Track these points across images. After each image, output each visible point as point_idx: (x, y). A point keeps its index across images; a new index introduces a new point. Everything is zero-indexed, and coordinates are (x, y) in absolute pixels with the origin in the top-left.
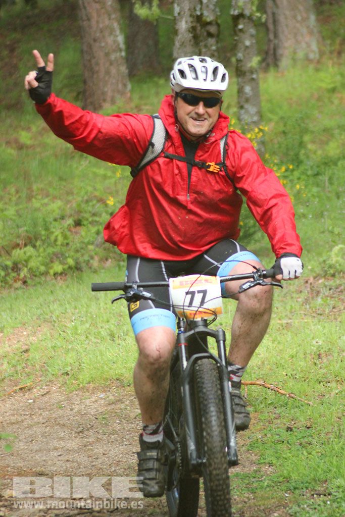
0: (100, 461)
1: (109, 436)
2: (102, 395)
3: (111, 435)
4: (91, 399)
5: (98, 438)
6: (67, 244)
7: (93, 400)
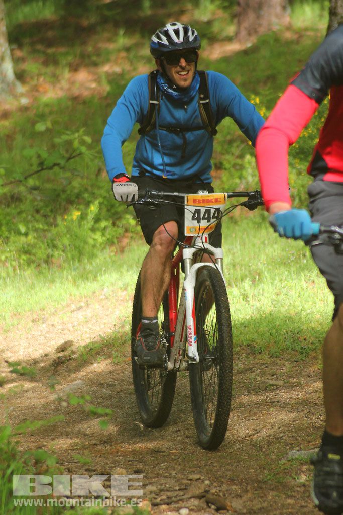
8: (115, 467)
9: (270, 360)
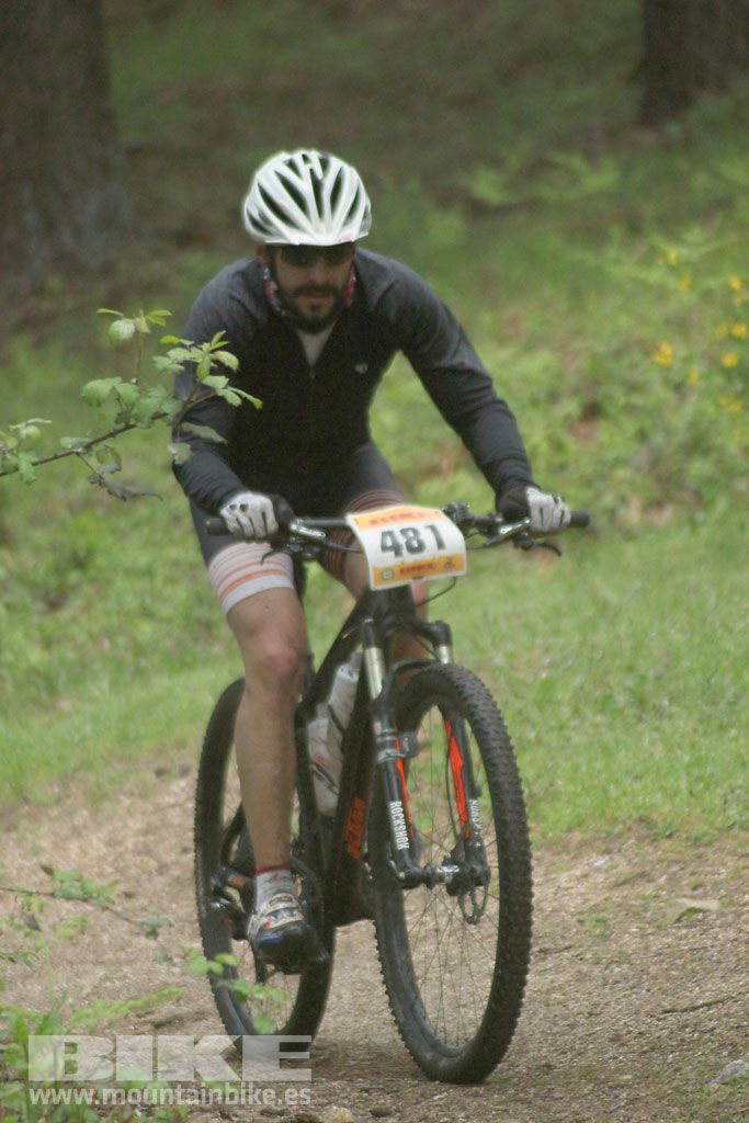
0: (580, 1032)
1: (607, 968)
2: (601, 862)
3: (614, 966)
4: (573, 872)
5: (579, 971)
6: (563, 467)
7: (578, 873)
8: (329, 1103)
9: (690, 853)
